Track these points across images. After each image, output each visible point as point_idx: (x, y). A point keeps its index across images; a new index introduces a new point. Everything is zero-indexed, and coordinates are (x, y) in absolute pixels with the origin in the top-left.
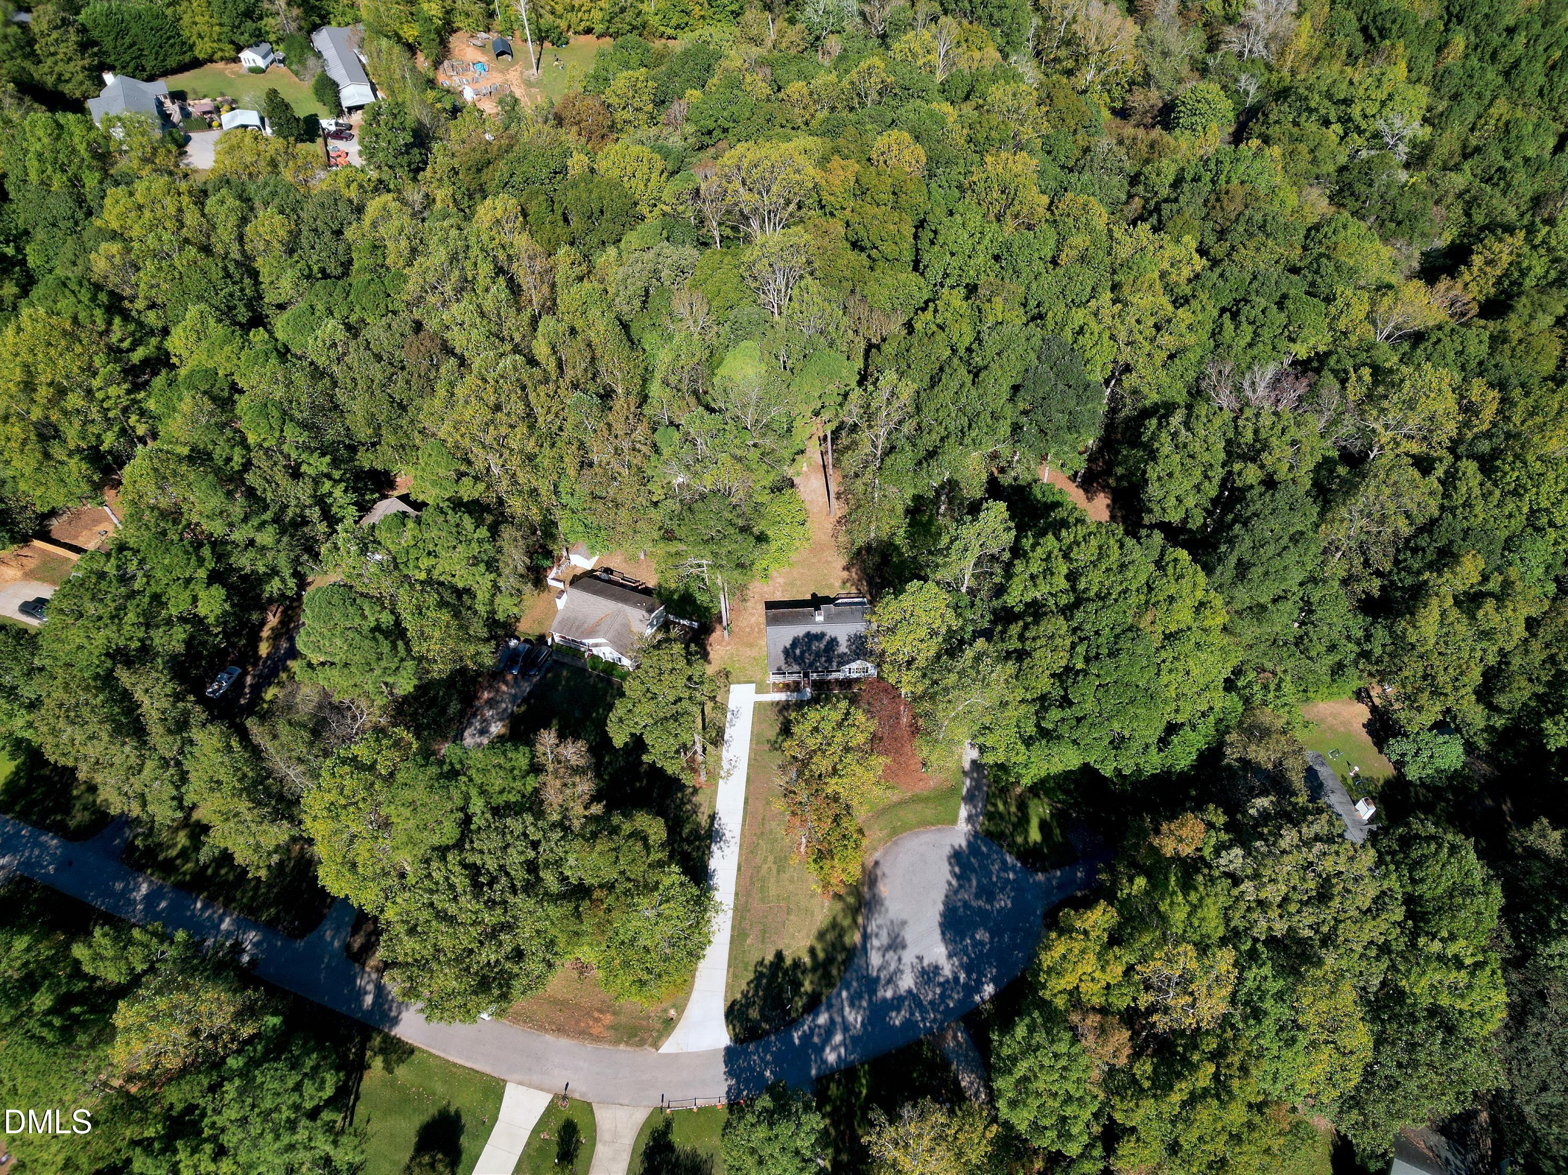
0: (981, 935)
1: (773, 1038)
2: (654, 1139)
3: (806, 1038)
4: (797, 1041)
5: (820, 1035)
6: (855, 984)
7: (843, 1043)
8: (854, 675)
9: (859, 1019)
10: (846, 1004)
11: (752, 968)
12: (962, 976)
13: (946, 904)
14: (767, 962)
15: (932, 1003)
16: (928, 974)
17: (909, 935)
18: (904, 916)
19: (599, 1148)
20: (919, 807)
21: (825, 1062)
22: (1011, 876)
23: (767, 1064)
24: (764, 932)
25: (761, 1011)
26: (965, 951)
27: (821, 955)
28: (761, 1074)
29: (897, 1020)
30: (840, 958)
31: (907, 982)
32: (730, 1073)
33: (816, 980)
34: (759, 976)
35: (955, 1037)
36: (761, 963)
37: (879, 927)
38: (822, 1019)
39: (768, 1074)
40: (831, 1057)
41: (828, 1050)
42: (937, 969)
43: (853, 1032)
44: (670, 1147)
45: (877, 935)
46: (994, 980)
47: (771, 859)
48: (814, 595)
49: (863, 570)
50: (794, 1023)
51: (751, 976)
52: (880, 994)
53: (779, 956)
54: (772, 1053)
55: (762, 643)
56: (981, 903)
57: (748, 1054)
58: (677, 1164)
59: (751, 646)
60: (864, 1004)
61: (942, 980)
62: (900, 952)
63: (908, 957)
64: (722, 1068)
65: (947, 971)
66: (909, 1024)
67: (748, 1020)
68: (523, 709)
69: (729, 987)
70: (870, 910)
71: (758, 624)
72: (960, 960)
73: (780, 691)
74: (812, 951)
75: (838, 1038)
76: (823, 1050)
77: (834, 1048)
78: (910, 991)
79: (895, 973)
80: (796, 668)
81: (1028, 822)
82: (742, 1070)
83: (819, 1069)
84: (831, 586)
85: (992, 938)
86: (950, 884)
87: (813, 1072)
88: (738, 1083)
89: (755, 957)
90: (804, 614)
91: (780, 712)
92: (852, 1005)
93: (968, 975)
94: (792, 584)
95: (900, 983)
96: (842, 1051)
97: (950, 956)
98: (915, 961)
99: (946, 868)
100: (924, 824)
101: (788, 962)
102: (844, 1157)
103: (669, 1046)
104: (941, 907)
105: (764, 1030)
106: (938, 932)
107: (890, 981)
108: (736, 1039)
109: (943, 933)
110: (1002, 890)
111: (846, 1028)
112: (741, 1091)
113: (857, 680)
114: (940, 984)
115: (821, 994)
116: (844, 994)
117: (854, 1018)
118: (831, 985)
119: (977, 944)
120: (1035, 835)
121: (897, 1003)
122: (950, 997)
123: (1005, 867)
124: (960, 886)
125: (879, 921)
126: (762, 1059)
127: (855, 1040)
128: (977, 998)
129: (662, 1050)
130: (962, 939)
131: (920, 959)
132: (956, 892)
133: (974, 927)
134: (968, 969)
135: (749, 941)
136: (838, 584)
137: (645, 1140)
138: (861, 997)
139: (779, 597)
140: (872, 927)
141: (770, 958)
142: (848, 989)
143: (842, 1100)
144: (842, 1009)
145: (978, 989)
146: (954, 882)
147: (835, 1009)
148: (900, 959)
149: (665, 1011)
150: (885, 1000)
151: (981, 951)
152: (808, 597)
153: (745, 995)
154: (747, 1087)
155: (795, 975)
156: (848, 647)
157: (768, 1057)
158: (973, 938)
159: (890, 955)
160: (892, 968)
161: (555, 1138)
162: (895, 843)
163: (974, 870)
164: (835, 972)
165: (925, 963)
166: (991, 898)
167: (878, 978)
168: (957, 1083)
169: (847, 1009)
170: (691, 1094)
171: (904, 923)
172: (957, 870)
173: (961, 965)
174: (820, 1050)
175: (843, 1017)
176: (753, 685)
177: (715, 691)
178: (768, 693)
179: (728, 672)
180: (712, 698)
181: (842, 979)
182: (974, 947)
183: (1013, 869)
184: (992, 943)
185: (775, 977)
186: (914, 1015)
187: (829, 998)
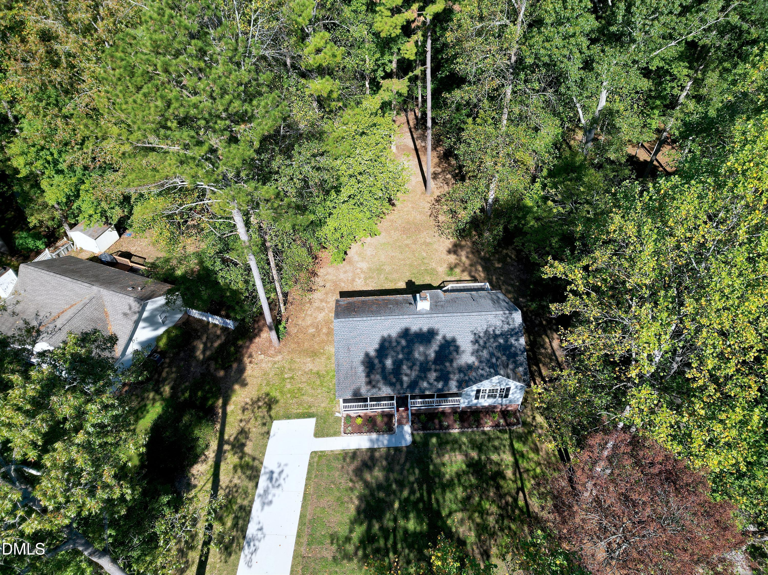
8: (485, 402)
48: (410, 284)
49: (475, 251)
55: (331, 349)
59: (314, 354)
71: (327, 322)
73: (359, 430)
80: (386, 391)
84: (433, 272)
90: (397, 303)
91: (358, 472)
94: (379, 270)
113: (489, 410)
136: (442, 269)
139: (359, 286)
152: (402, 285)
156: (475, 353)
176: (312, 422)
177: (243, 432)
178: (336, 434)
179: (272, 399)
180: (238, 446)
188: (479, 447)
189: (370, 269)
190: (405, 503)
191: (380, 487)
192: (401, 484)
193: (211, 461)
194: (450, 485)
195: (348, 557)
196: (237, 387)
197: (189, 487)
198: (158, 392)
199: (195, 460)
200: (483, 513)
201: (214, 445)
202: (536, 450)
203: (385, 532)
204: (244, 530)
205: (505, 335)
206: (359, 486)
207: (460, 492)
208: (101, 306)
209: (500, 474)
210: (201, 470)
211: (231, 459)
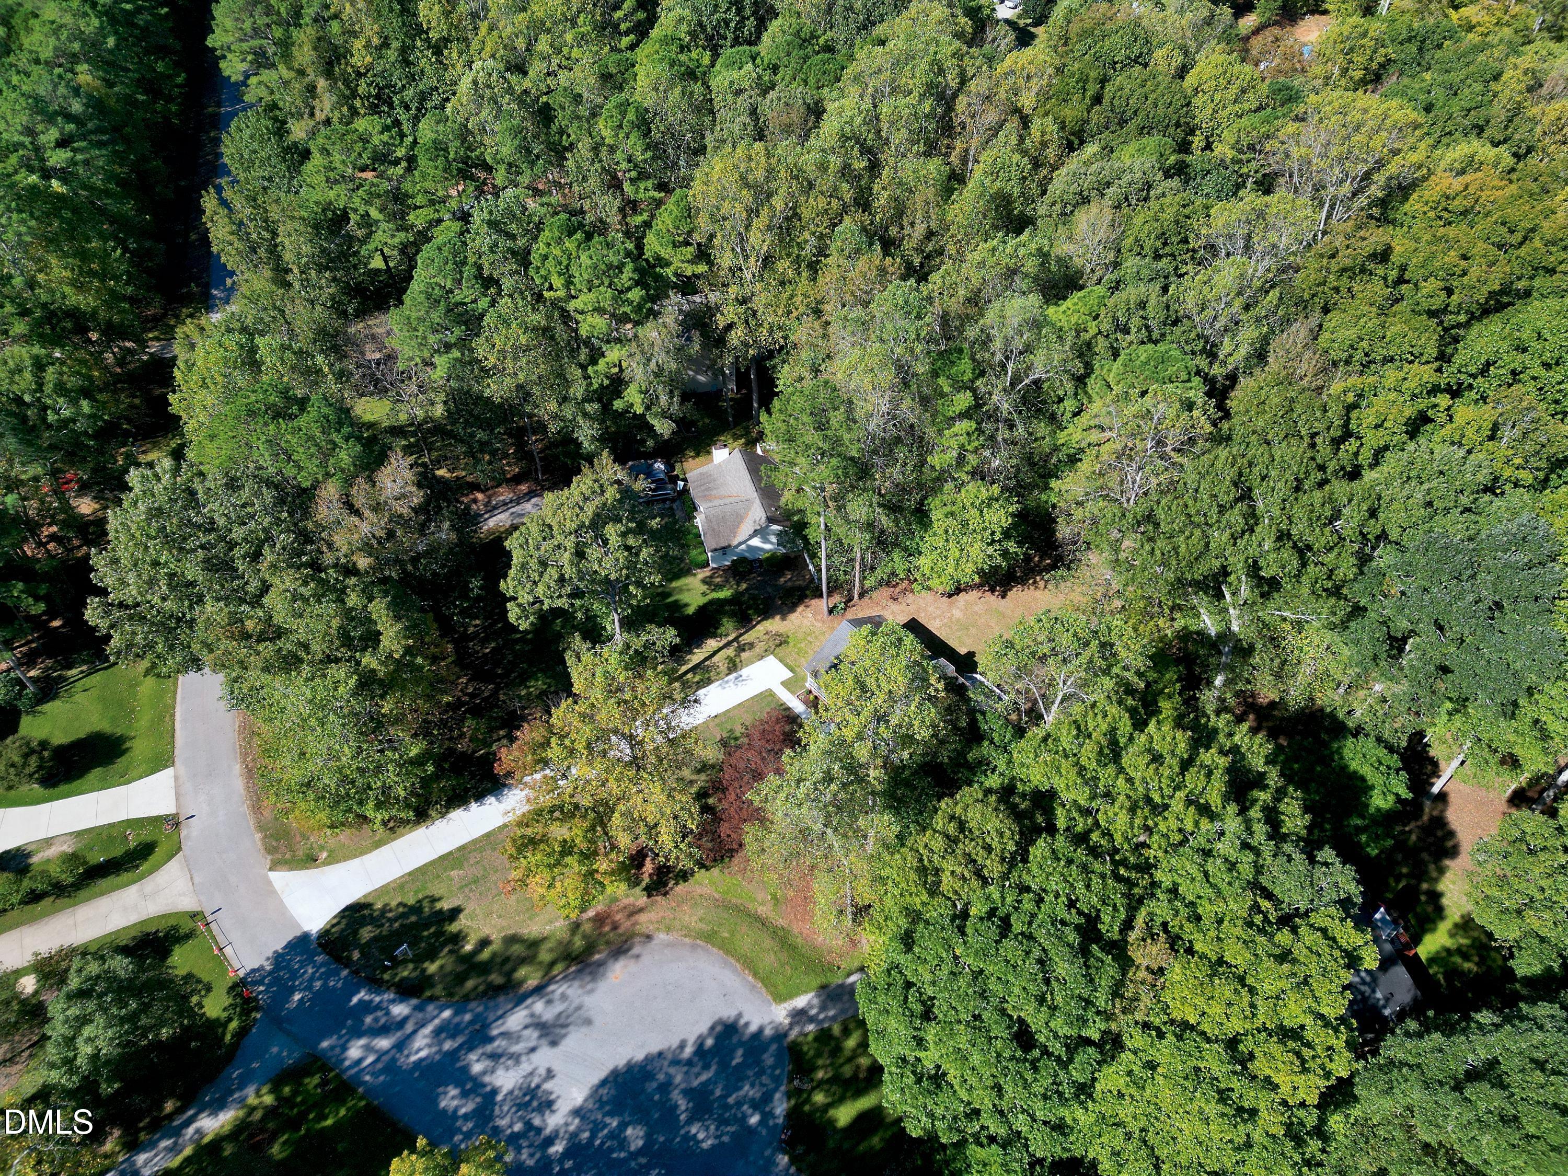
0: (635, 1136)
1: (345, 973)
2: (167, 935)
3: (366, 1007)
4: (355, 1000)
5: (376, 1020)
6: (468, 1017)
7: (381, 1054)
9: (423, 1054)
10: (437, 1022)
11: (420, 896)
12: (558, 1148)
13: (649, 1059)
14: (438, 906)
15: (497, 1129)
16: (534, 1099)
17: (573, 1041)
18: (598, 1020)
19: (133, 890)
20: (768, 943)
21: (344, 1048)
22: (754, 1120)
23: (309, 988)
24: (476, 881)
25: (375, 939)
26: (596, 1128)
27: (485, 955)
28: (292, 991)
29: (449, 1099)
30: (496, 978)
31: (507, 1079)
32: (279, 959)
33: (449, 968)
34: (416, 909)
36: (434, 900)
37: (564, 997)
38: (399, 1010)
39: (297, 997)
41: (362, 1042)
42: (548, 1105)
43: (401, 1058)
44: (166, 954)
45: (549, 1002)
50: (376, 984)
51: (411, 901)
52: (473, 1057)
53: (455, 913)
54: (325, 985)
56: (683, 1104)
57: (310, 960)
60: (448, 1046)
61: (537, 1122)
62: (544, 1041)
63: (544, 1058)
64: (279, 945)
65: (554, 1121)
66: (452, 1120)
67: (355, 932)
69: (383, 890)
70: (579, 971)
72: (579, 1130)
73: (805, 701)
74: (484, 943)
75: (384, 1043)
76: (360, 1035)
77: (368, 1049)
78: (495, 1092)
79: (511, 1056)
81: (859, 1093)
82: (288, 967)
83: (332, 1048)
85: (640, 1152)
86: (682, 1045)
87: (325, 1044)
88: (270, 973)
89: (438, 890)
92: (437, 1032)
93: (567, 1154)
95: (500, 1072)
96: (370, 1060)
97: (577, 1112)
98: (542, 1071)
99: (703, 1027)
100: (749, 964)
101: (454, 928)
103: (280, 879)
104: (640, 1056)
105: (349, 958)
106: (602, 1074)
107: (495, 1057)
108: (325, 934)
109: (604, 1083)
110: (722, 1122)
111: (400, 1046)
112: (260, 982)
114: (529, 1125)
115: (431, 988)
116: (447, 1014)
117: (421, 1046)
119: (617, 1136)
120: (844, 1115)
121: (470, 1087)
122: (519, 1150)
123: (762, 1104)
124: (689, 1063)
125: (570, 992)
126: (312, 979)
127: (391, 1068)
129: (272, 875)
130: (611, 1114)
131: (550, 1074)
132: (676, 1062)
133: (641, 1115)
134: (574, 1148)
135: (454, 873)
137: (163, 925)
138: (453, 1037)
140: (558, 989)
141: (445, 905)
142: (456, 1013)
143: (303, 1102)
144: (423, 1026)
146: (688, 1051)
147: (420, 1015)
148: (533, 1050)
149: (322, 848)
150: (466, 1069)
151: (611, 1150)
153: (385, 910)
154: (270, 985)
155: (443, 945)
157: (318, 984)
158: (623, 1126)
159: (532, 1035)
160: (516, 1048)
161: (132, 845)
162: (694, 947)
163: (724, 1065)
164: (470, 984)
165: (547, 1086)
167: (491, 1039)
169: (428, 1031)
170: (233, 937)
171: (588, 1022)
172: (710, 1042)
173: (574, 1135)
174: (358, 1033)
175: (415, 1032)
176: (789, 674)
177: (751, 645)
178: (793, 693)
179: (786, 642)
180: (741, 649)
181: (467, 998)
182: (612, 1136)
183: (766, 1116)
184: (634, 1155)
185: (427, 926)
186: (466, 1117)
187: (432, 999)
189: (958, 620)
193: (721, 644)
196: (778, 617)
197: (699, 646)
198: (738, 584)
199: (714, 635)
201: (731, 638)
204: (699, 688)
208: (748, 509)
210: (712, 644)
211: (730, 652)
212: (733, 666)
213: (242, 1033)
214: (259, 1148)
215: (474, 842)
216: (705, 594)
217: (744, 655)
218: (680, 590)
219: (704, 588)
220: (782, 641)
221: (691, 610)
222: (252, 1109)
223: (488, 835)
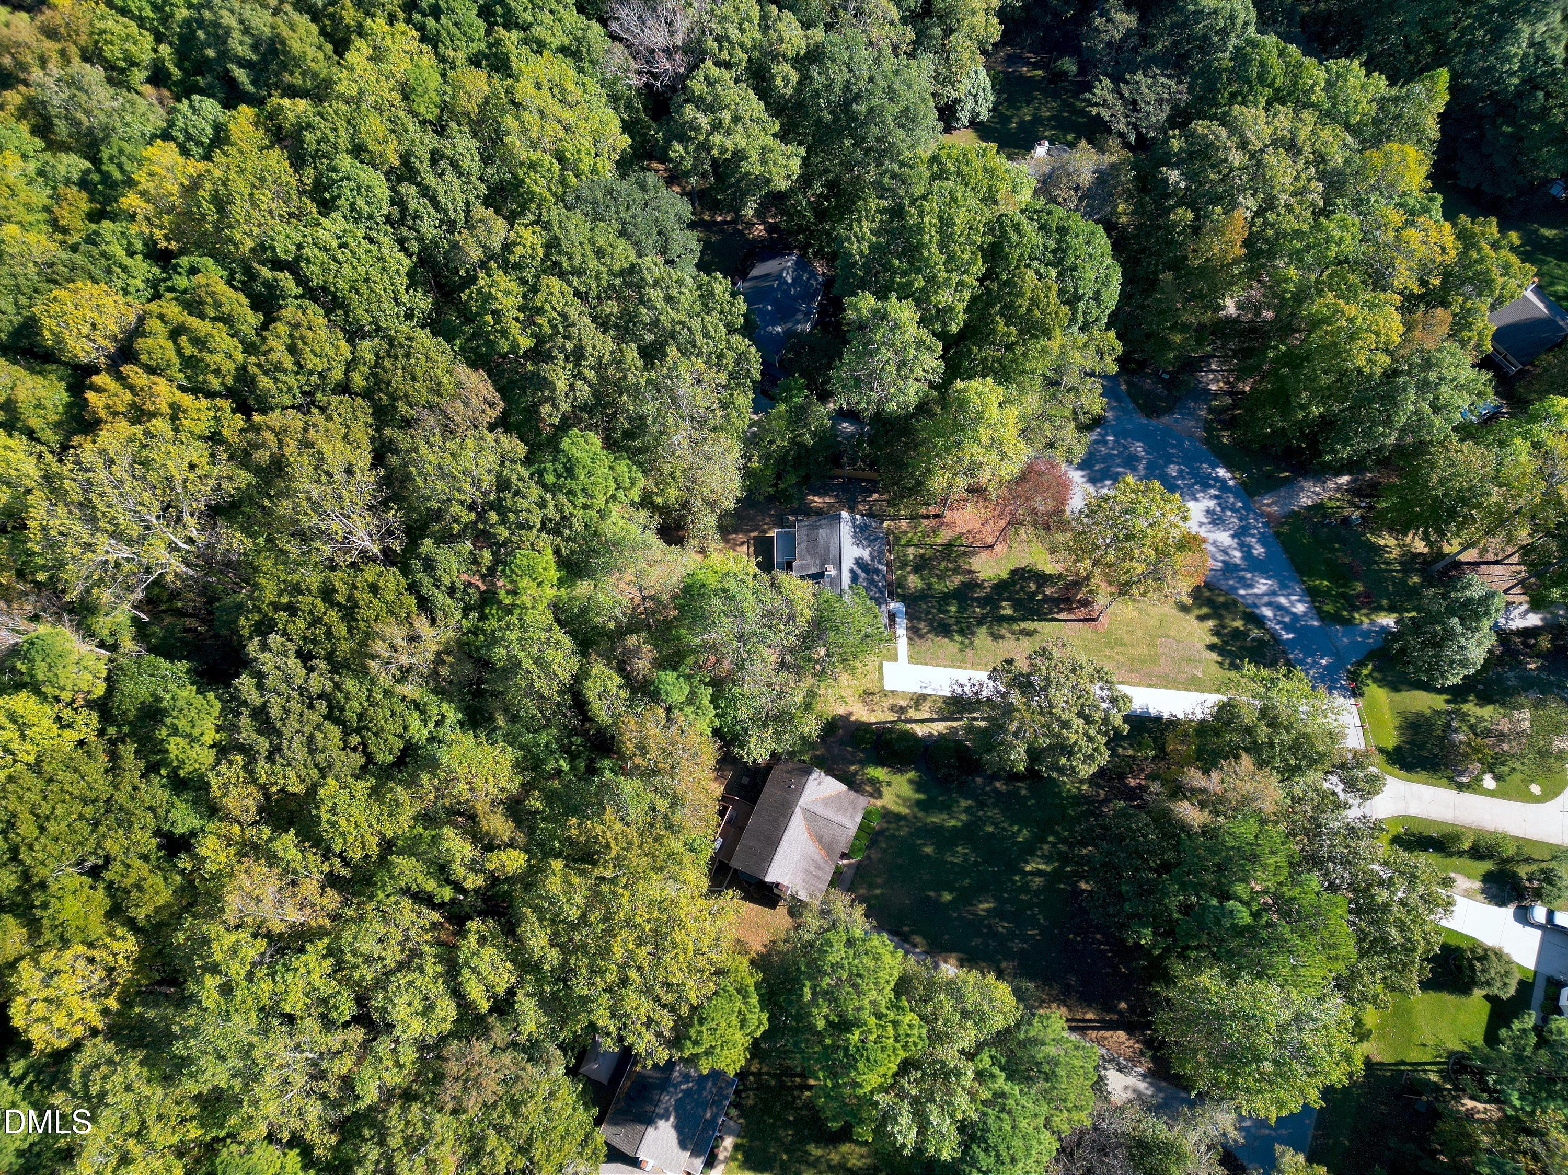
0: (1172, 471)
3: (1287, 628)
4: (1291, 636)
5: (1282, 616)
6: (1231, 582)
7: (1287, 596)
9: (1264, 581)
10: (1250, 592)
11: (1226, 673)
12: (1213, 492)
14: (1219, 659)
15: (1240, 520)
16: (1215, 520)
19: (1412, 811)
21: (1305, 614)
23: (1315, 662)
24: (1189, 660)
26: (1190, 487)
27: (1205, 610)
28: (1326, 668)
29: (1259, 550)
30: (1207, 595)
31: (1224, 538)
32: (1328, 695)
33: (1230, 616)
34: (1232, 666)
35: (1268, 505)
36: (1221, 664)
38: (1268, 612)
39: (1324, 662)
40: (1300, 608)
41: (1295, 611)
42: (1209, 512)
43: (1276, 587)
44: (1398, 749)
46: (1214, 467)
47: (1108, 652)
50: (1275, 637)
51: (1233, 673)
52: (1238, 562)
54: (1305, 657)
56: (1141, 467)
58: (1412, 743)
60: (1249, 575)
61: (1218, 509)
65: (1212, 504)
66: (1262, 540)
68: (918, 939)
72: (1198, 491)
73: (896, 634)
74: (1201, 618)
75: (1283, 600)
76: (1294, 614)
77: (1292, 604)
78: (1233, 536)
79: (1217, 547)
83: (1312, 619)
85: (1174, 463)
87: (1315, 624)
88: (1335, 688)
89: (1215, 668)
91: (921, 637)
92: (1251, 586)
93: (1211, 487)
95: (1226, 544)
96: (1294, 598)
97: (1196, 499)
98: (1206, 528)
101: (1215, 640)
102: (1385, 602)
107: (1225, 552)
110: (1126, 448)
111: (1274, 593)
112: (1343, 687)
114: (1223, 510)
115: (1244, 613)
116: (1242, 592)
117: (1263, 585)
118: (1235, 603)
119: (1181, 477)
121: (1245, 548)
122: (1233, 504)
127: (1283, 586)
128: (1231, 483)
130: (1179, 488)
131: (1202, 524)
134: (1205, 486)
135: (1200, 675)
138: (1243, 578)
141: (1214, 656)
142: (1236, 589)
143: (1337, 602)
144: (1256, 595)
145: (1223, 481)
147: (1257, 602)
148: (1204, 542)
150: (1243, 558)
151: (1188, 473)
154: (1337, 681)
155: (1228, 634)
156: (864, 547)
157: (1309, 660)
158: (1177, 478)
160: (1213, 549)
163: (1108, 468)
164: (1221, 599)
165: (1205, 520)
166: (1137, 459)
167: (1223, 562)
168: (1309, 508)
169: (1256, 591)
172: (1108, 483)
173: (1203, 491)
174: (1295, 617)
175: (1263, 595)
176: (886, 665)
177: (892, 709)
178: (896, 649)
179: (865, 692)
180: (902, 710)
181: (1227, 593)
182: (1184, 479)
183: (1103, 436)
184: (1178, 464)
185: (1230, 652)
186: (1253, 536)
187: (1247, 606)
188: (904, 565)
190: (941, 611)
191: (931, 624)
192: (928, 613)
193: (914, 725)
194: (930, 586)
195: (972, 643)
196: (853, 719)
197: (931, 735)
198: (856, 773)
200: (947, 569)
201: (902, 725)
202: (905, 533)
203: (958, 622)
204: (955, 699)
205: (854, 526)
206: (930, 636)
207: (933, 580)
208: (814, 802)
209: (922, 556)
210: (920, 730)
211: (912, 714)
212: (919, 700)
213: (1362, 664)
214: (1367, 595)
215: (1177, 689)
216: (889, 784)
217: (904, 703)
218: (905, 800)
219: (885, 790)
220: (867, 696)
221: (912, 774)
222: (1367, 615)
223: (1166, 687)
